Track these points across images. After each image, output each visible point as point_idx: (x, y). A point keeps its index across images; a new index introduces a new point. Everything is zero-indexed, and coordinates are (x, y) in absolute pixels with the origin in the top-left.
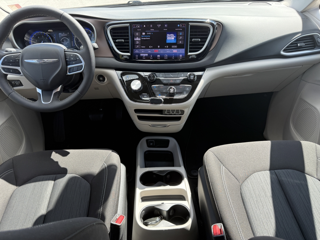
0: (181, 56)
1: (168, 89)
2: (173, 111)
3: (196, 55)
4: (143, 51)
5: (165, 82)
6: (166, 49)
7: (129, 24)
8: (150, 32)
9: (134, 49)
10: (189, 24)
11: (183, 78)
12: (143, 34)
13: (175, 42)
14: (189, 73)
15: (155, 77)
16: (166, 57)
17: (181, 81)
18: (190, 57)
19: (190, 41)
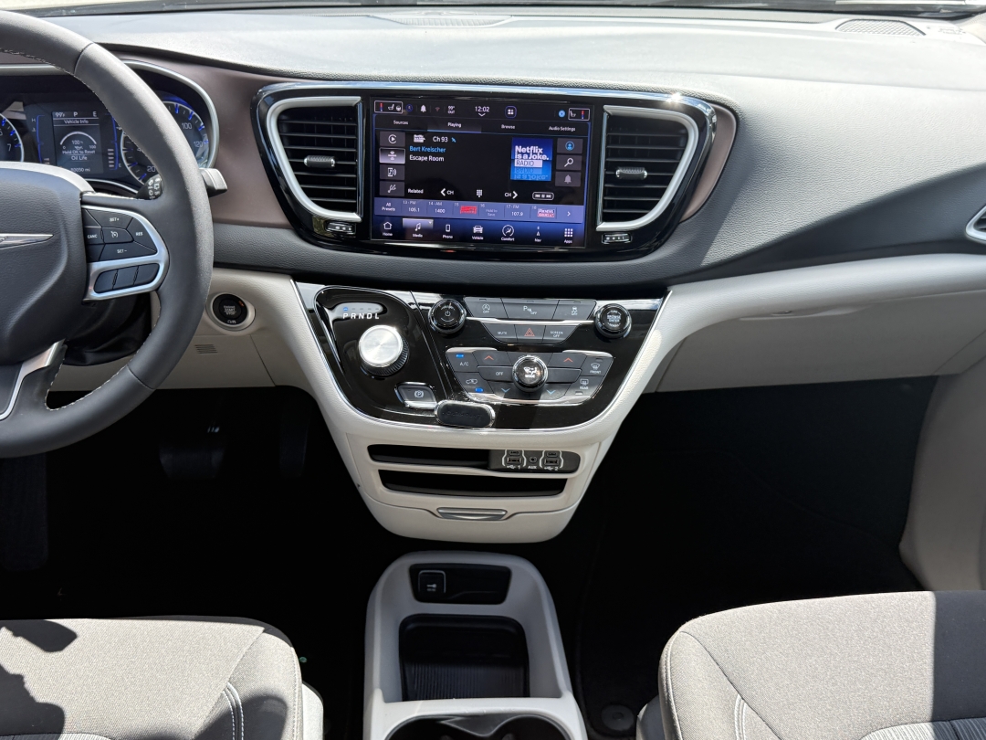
0: (569, 233)
1: (515, 367)
2: (533, 455)
3: (631, 233)
4: (413, 206)
5: (501, 335)
6: (509, 205)
7: (358, 98)
8: (444, 134)
9: (376, 199)
10: (603, 111)
11: (577, 323)
12: (416, 140)
13: (544, 176)
14: (601, 304)
15: (460, 314)
16: (508, 236)
17: (569, 333)
18: (605, 238)
19: (606, 176)
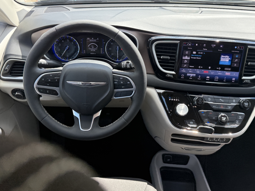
0: (234, 79)
1: (219, 117)
3: (251, 80)
4: (190, 70)
5: (214, 107)
6: (217, 71)
7: (179, 41)
8: (202, 52)
9: (180, 68)
10: (247, 47)
11: (235, 104)
12: (193, 53)
13: (229, 64)
15: (203, 101)
16: (216, 79)
17: (233, 107)
18: (244, 81)
19: (246, 64)
